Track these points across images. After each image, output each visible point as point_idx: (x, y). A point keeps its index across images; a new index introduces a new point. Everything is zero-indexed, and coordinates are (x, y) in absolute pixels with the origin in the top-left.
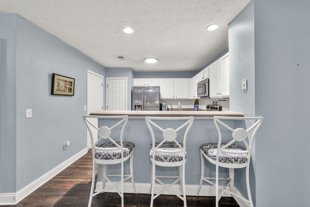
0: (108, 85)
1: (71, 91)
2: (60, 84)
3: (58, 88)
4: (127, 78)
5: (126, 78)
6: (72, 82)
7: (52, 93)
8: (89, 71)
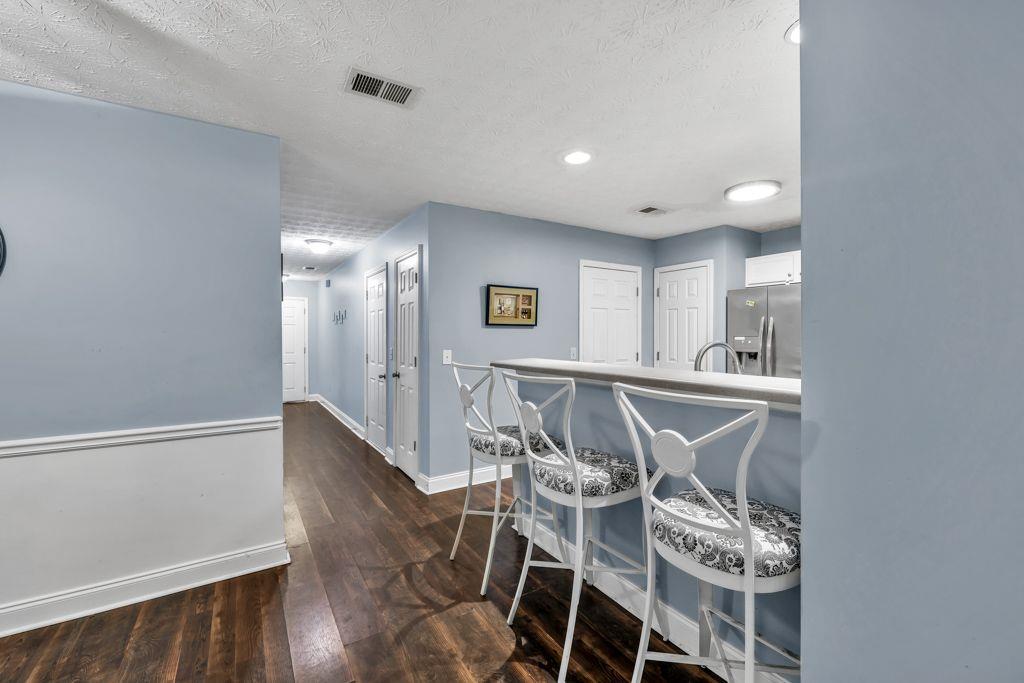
0: (658, 290)
1: (527, 316)
2: (505, 303)
3: (499, 311)
4: (712, 261)
5: (710, 263)
6: (531, 297)
7: (487, 323)
8: (583, 262)
